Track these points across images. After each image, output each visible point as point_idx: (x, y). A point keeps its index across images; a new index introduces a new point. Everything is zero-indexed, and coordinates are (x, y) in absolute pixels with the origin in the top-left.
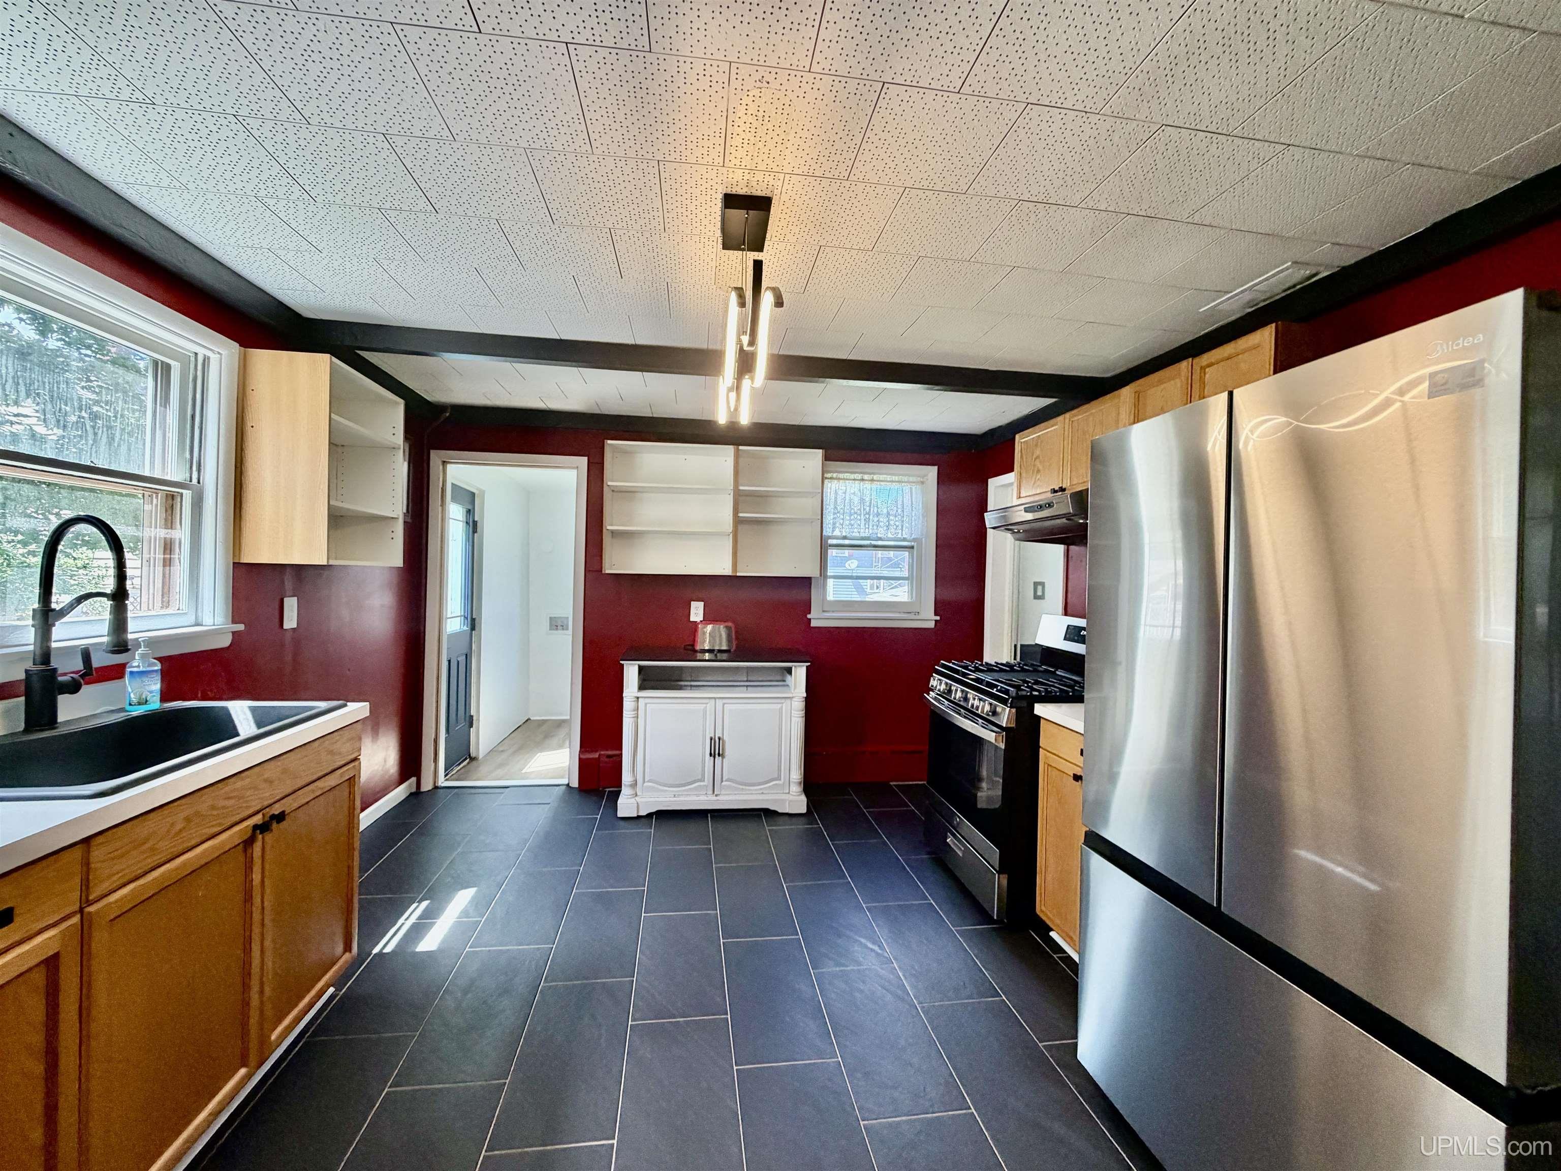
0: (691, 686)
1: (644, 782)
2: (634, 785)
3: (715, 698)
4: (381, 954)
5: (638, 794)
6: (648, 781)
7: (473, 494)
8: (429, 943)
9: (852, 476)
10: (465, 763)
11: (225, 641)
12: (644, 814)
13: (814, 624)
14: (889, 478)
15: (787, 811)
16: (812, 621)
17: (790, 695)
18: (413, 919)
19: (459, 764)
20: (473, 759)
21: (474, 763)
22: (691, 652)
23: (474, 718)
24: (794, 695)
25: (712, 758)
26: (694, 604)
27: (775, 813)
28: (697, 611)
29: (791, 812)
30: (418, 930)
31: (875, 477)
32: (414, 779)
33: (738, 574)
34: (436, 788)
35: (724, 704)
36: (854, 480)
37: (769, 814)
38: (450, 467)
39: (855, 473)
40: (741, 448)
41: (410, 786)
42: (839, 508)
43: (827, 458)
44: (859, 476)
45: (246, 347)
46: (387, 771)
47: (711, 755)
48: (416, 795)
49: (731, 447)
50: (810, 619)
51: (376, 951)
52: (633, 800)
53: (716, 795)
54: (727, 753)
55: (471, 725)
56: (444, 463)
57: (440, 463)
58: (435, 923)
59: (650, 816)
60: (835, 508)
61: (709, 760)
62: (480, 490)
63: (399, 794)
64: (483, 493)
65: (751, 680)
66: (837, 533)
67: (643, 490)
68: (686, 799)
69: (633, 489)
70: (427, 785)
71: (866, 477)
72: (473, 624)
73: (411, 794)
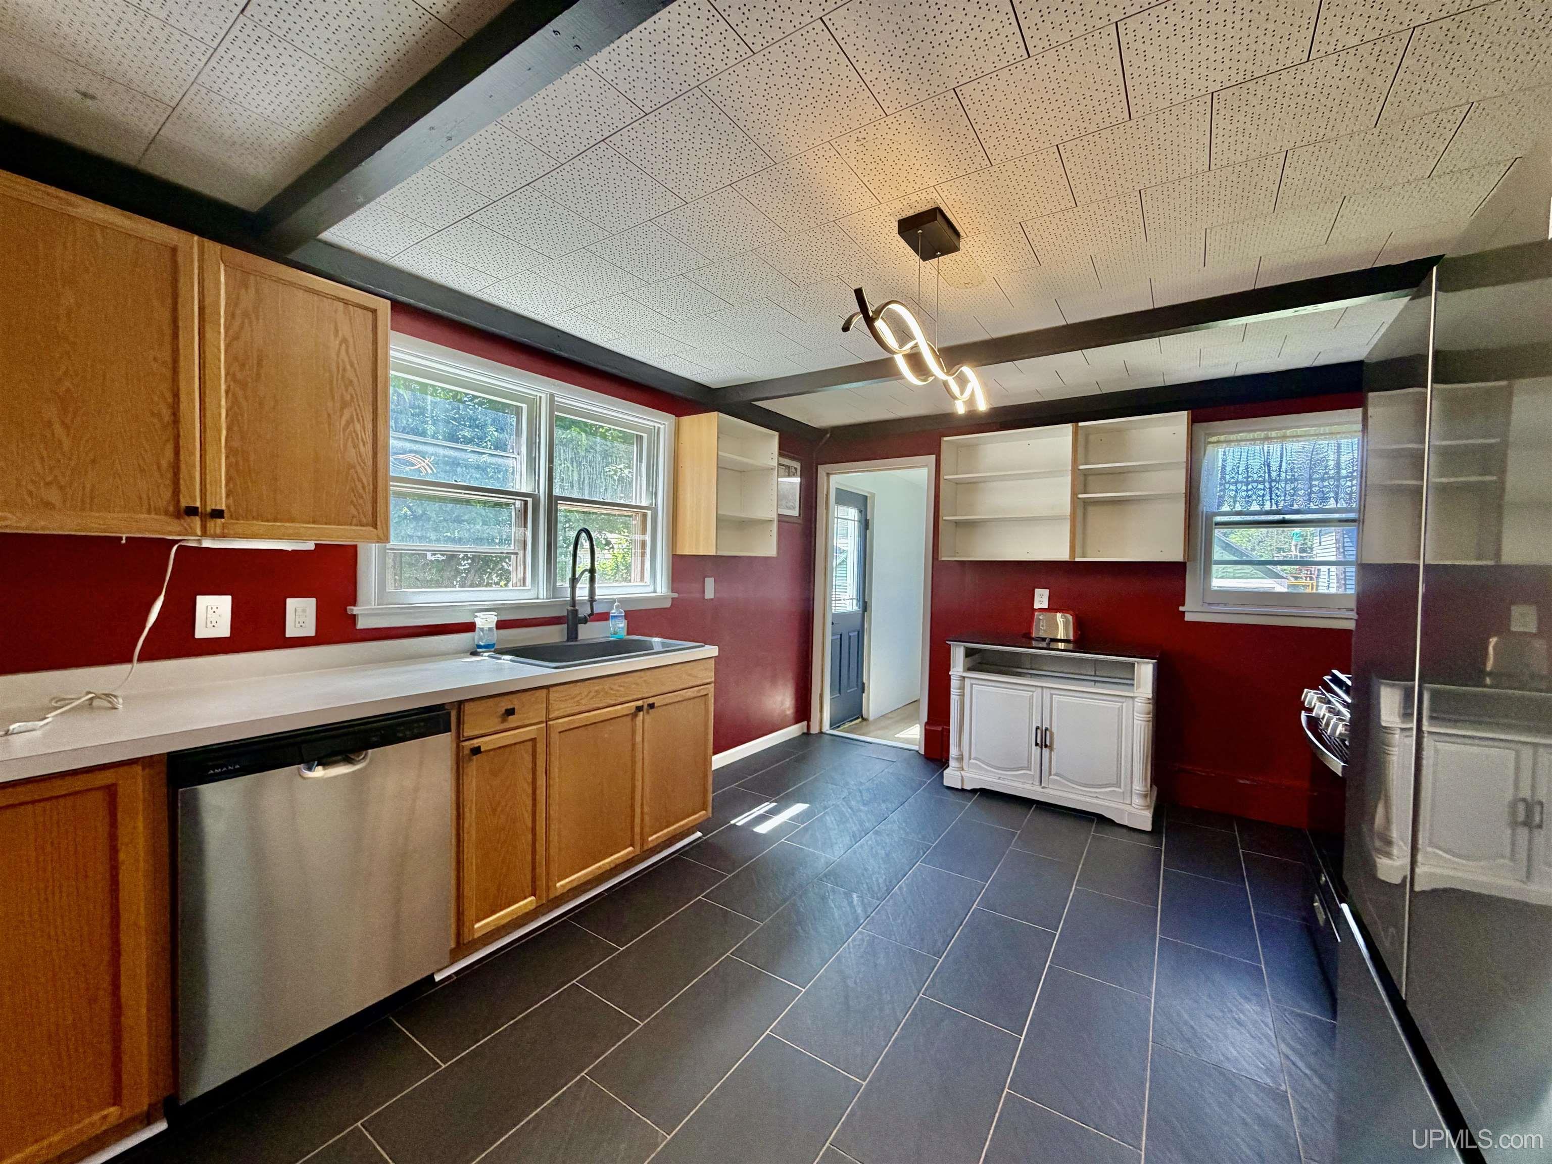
0: (1031, 674)
1: (970, 759)
2: (960, 759)
3: (1042, 687)
4: (734, 825)
5: (965, 768)
6: (975, 759)
7: (866, 498)
8: (762, 829)
9: (1251, 436)
10: (857, 721)
11: (668, 604)
12: (969, 788)
13: (1188, 617)
14: (1312, 430)
15: (1126, 823)
16: (1187, 615)
17: (1132, 695)
18: (761, 812)
19: (851, 721)
20: (864, 719)
21: (864, 723)
22: (1026, 639)
23: (866, 685)
24: (1136, 695)
25: (1039, 749)
26: (1038, 592)
27: (1110, 822)
28: (1041, 599)
29: (1130, 825)
30: (762, 818)
31: (1288, 432)
32: (805, 723)
33: (1077, 560)
34: (821, 733)
35: (1052, 695)
36: (1254, 440)
37: (1102, 821)
38: (832, 477)
39: (1255, 431)
40: (1080, 424)
41: (802, 728)
42: (1228, 477)
43: (1194, 420)
44: (1262, 434)
45: (678, 415)
46: (784, 711)
47: (1037, 744)
48: (807, 734)
49: (1070, 425)
50: (1184, 612)
51: (732, 822)
52: (958, 773)
53: (1043, 788)
54: (1055, 746)
55: (863, 692)
56: (828, 474)
57: (825, 474)
58: (771, 818)
59: (974, 791)
60: (1223, 478)
61: (1036, 750)
62: (871, 493)
63: (793, 731)
64: (873, 495)
65: (1099, 675)
66: (1225, 508)
67: (985, 480)
68: (1010, 783)
69: (974, 480)
70: (815, 730)
71: (1273, 434)
72: (865, 606)
73: (804, 734)
